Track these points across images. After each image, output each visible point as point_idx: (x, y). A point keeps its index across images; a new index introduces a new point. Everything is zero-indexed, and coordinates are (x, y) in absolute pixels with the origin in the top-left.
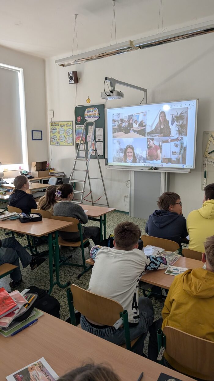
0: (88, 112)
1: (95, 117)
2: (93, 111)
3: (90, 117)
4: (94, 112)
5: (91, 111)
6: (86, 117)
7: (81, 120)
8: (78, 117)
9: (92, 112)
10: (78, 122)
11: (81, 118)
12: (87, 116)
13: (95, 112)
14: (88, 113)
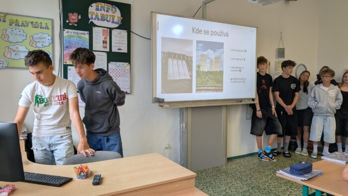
0: (97, 9)
1: (113, 22)
2: (110, 11)
3: (102, 20)
4: (110, 13)
5: (104, 10)
6: (92, 18)
7: (79, 20)
8: (69, 14)
9: (107, 11)
10: (69, 22)
11: (80, 17)
12: (94, 17)
13: (114, 13)
14: (98, 12)
